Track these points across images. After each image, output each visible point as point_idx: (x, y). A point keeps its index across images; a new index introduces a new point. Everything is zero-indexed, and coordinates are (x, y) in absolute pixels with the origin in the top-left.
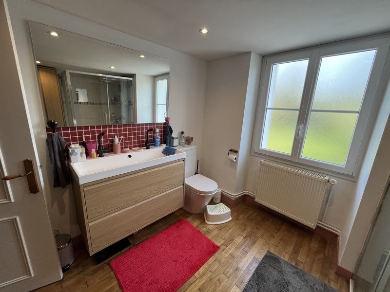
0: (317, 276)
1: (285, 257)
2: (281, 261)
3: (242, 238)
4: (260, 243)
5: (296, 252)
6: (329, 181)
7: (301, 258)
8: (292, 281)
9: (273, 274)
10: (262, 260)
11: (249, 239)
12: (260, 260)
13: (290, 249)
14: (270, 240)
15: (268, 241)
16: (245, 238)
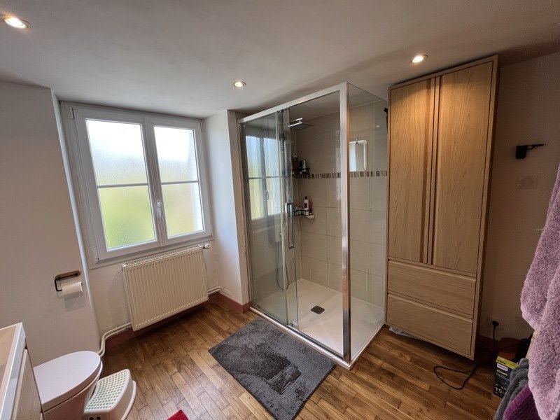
0: (242, 325)
1: (220, 339)
2: (224, 343)
3: (178, 374)
4: (194, 356)
5: (218, 329)
6: (204, 248)
7: (225, 327)
8: (244, 342)
9: (235, 356)
10: (217, 360)
11: (184, 366)
12: (216, 362)
13: (213, 331)
14: (195, 345)
15: (196, 347)
16: (179, 371)
